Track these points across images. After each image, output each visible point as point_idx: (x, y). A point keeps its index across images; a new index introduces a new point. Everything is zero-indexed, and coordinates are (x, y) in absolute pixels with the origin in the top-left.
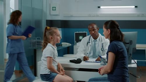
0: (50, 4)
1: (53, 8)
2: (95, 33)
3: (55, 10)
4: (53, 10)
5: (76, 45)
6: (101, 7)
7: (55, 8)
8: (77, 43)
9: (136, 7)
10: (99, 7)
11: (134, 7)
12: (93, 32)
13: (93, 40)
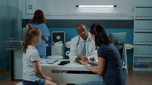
0: (26, 3)
1: (29, 6)
2: (85, 33)
3: (32, 8)
4: (29, 8)
5: (54, 45)
6: (79, 6)
7: (32, 6)
8: (55, 43)
9: (115, 6)
10: (77, 6)
11: (113, 6)
12: (83, 33)
13: (83, 40)
